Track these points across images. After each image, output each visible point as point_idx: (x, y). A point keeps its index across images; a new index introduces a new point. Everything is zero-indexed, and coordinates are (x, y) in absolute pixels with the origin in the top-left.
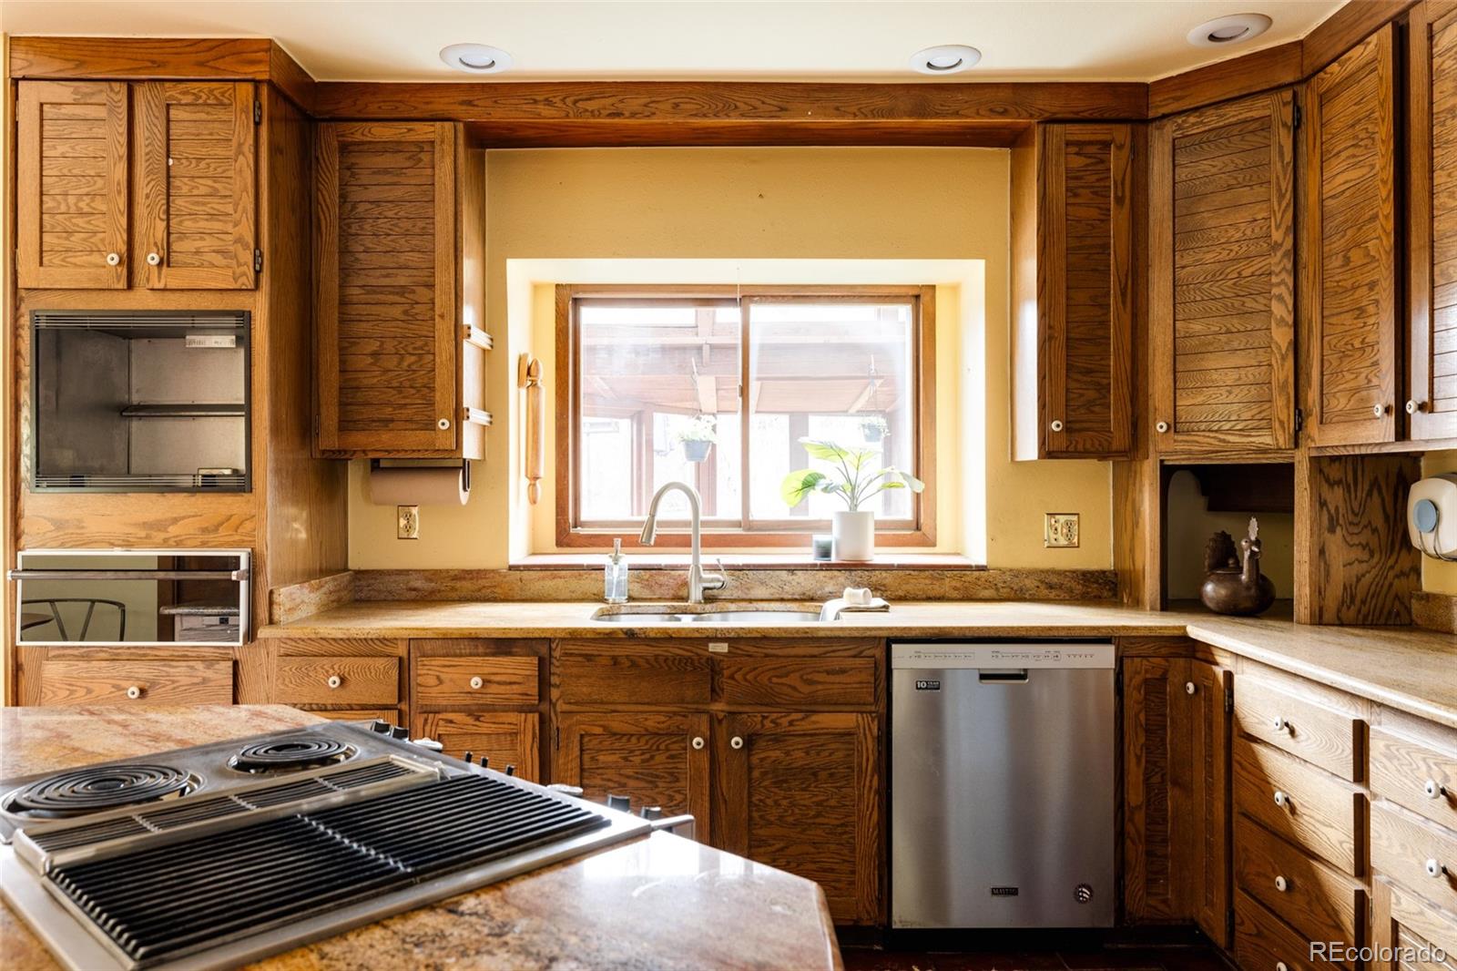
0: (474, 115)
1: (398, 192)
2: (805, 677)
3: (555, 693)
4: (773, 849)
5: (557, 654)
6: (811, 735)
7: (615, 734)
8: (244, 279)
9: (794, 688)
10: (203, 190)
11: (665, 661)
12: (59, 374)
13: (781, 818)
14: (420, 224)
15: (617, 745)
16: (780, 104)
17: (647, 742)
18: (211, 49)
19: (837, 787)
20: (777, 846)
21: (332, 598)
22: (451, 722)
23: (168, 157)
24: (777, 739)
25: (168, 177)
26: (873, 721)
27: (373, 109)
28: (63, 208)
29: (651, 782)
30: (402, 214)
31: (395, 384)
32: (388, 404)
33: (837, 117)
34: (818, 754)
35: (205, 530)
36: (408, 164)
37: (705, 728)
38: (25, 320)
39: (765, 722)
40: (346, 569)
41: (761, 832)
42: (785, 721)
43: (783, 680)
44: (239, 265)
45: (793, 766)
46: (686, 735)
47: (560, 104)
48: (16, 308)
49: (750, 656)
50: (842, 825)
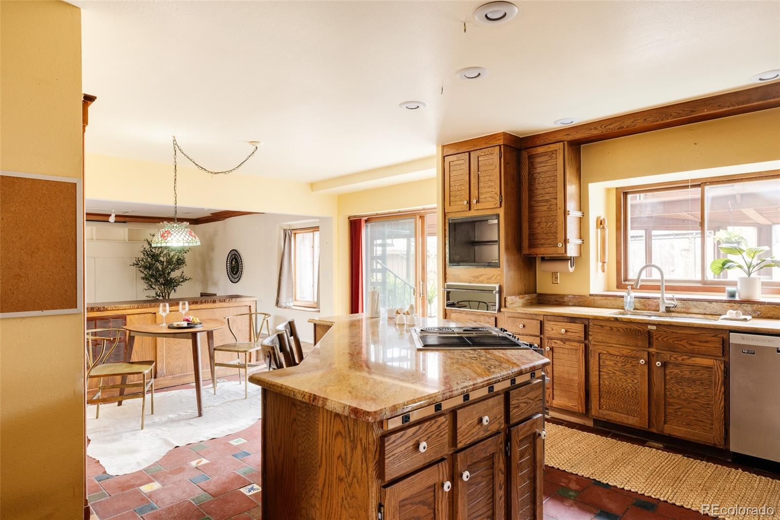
0: (570, 138)
1: (545, 169)
2: (689, 342)
3: (590, 338)
4: (676, 408)
5: (591, 324)
6: (692, 366)
7: (611, 354)
8: (497, 205)
9: (684, 346)
10: (487, 180)
11: (630, 330)
12: (455, 235)
13: (679, 396)
14: (553, 178)
15: (612, 359)
16: (691, 109)
17: (623, 359)
18: (488, 138)
19: (704, 389)
20: (677, 407)
21: (528, 302)
22: (556, 343)
23: (478, 171)
24: (677, 365)
25: (478, 177)
26: (721, 364)
27: (538, 143)
28: (455, 190)
29: (626, 374)
30: (547, 176)
31: (545, 232)
32: (543, 239)
33: (719, 109)
34: (696, 374)
35: (488, 279)
36: (549, 159)
37: (646, 356)
38: (447, 221)
39: (672, 358)
40: (535, 292)
41: (670, 400)
42: (680, 359)
43: (679, 343)
44: (496, 200)
45: (684, 377)
46: (638, 359)
47: (600, 128)
48: (445, 218)
49: (665, 332)
50: (707, 404)
